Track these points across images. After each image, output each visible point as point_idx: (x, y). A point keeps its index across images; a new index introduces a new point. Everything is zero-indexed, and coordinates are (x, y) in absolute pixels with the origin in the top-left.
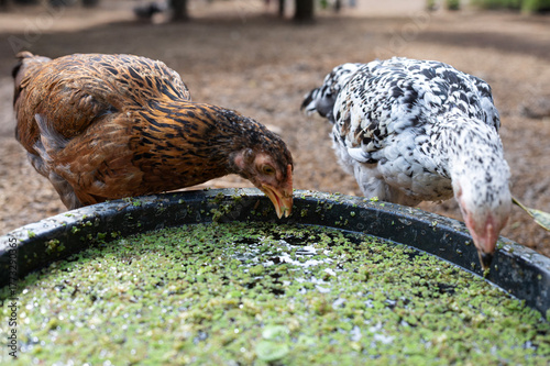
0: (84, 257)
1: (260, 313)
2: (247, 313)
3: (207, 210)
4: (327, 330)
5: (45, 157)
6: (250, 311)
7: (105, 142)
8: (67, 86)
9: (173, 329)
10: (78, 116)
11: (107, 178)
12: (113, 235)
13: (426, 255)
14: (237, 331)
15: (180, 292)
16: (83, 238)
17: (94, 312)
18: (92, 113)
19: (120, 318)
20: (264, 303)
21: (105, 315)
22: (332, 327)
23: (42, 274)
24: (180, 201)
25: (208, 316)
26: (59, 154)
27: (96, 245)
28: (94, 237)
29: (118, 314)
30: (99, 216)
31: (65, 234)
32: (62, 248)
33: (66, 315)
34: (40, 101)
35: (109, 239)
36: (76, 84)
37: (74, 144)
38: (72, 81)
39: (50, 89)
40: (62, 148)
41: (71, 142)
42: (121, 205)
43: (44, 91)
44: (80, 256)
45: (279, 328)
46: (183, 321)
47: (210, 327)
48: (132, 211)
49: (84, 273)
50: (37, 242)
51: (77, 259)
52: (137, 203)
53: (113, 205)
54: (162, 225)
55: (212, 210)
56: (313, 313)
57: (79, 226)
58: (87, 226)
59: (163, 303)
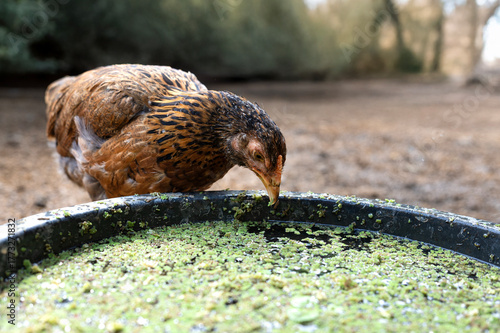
0: (114, 241)
1: (288, 286)
2: (274, 286)
3: (230, 208)
4: (354, 301)
5: (80, 158)
6: (277, 284)
7: (137, 141)
8: (109, 88)
9: (204, 295)
10: (118, 114)
11: (138, 176)
12: (142, 225)
13: (440, 250)
14: (266, 298)
15: (209, 269)
16: (113, 225)
17: (126, 280)
18: (131, 111)
19: (151, 286)
20: (290, 280)
21: (136, 284)
22: (359, 298)
23: (75, 252)
24: (205, 198)
25: (236, 286)
26: (94, 155)
27: (125, 233)
28: (124, 224)
29: (149, 283)
30: (130, 206)
31: (97, 218)
32: (94, 230)
33: (99, 283)
34: (80, 102)
35: (137, 228)
36: (117, 86)
37: (110, 144)
38: (114, 83)
39: (92, 90)
40: (98, 148)
41: (107, 142)
42: (149, 198)
43: (86, 93)
44: (110, 240)
45: (307, 298)
46: (213, 290)
47: (240, 295)
48: (159, 204)
49: (114, 252)
50: (71, 222)
51: (108, 243)
52: (164, 197)
53: (142, 197)
54: (187, 220)
55: (234, 208)
56: (339, 288)
57: (110, 212)
58: (118, 213)
59: (193, 277)
